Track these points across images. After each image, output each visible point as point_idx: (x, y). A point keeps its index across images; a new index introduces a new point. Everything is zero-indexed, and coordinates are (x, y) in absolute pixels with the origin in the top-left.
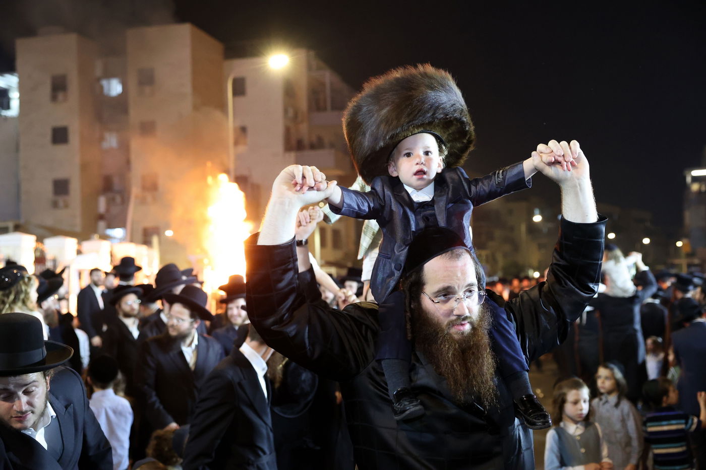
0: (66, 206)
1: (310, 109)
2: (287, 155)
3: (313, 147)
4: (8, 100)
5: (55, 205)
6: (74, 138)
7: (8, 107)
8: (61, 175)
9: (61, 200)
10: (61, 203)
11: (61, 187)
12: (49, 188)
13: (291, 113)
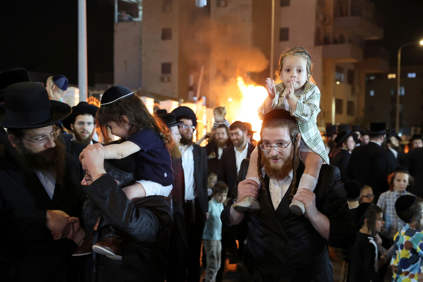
0: (169, 81)
1: (335, 15)
2: (317, 47)
3: (335, 42)
4: (137, 11)
5: (162, 80)
6: (175, 36)
7: (137, 16)
8: (166, 60)
9: (166, 77)
10: (166, 79)
11: (166, 68)
12: (159, 68)
13: (321, 18)
